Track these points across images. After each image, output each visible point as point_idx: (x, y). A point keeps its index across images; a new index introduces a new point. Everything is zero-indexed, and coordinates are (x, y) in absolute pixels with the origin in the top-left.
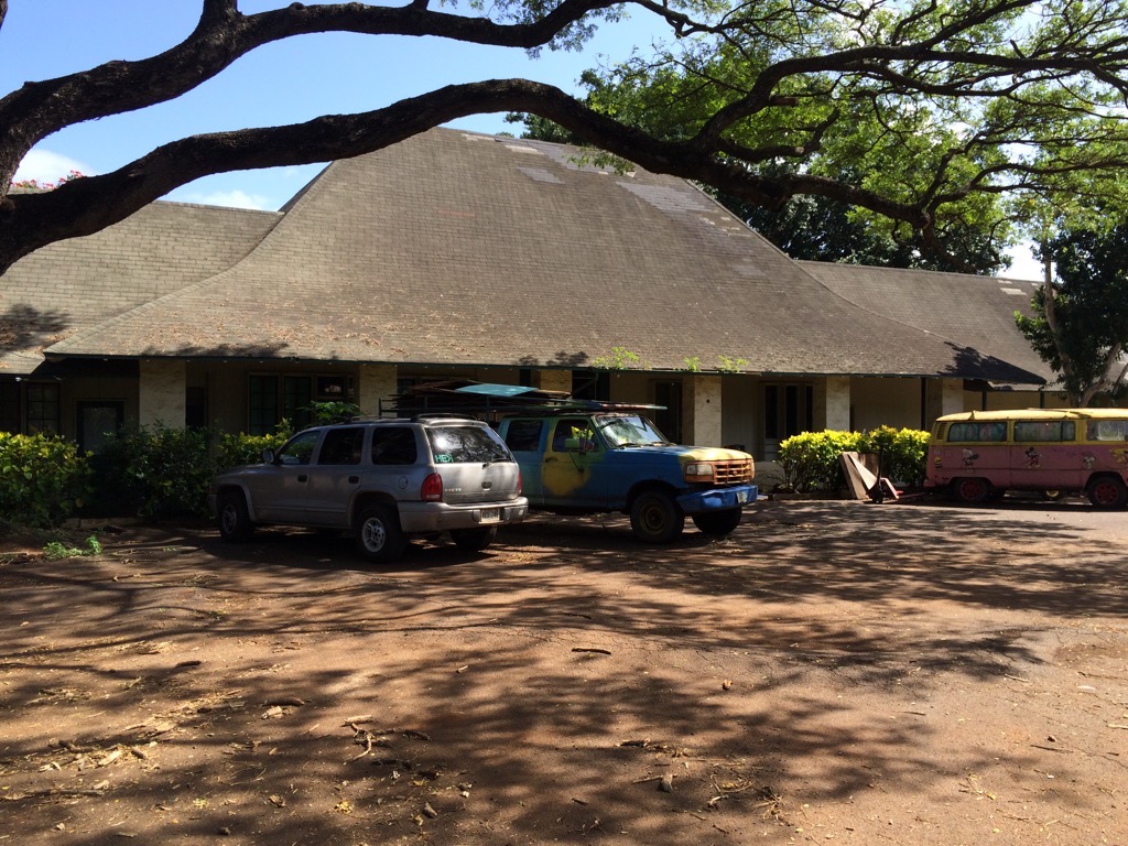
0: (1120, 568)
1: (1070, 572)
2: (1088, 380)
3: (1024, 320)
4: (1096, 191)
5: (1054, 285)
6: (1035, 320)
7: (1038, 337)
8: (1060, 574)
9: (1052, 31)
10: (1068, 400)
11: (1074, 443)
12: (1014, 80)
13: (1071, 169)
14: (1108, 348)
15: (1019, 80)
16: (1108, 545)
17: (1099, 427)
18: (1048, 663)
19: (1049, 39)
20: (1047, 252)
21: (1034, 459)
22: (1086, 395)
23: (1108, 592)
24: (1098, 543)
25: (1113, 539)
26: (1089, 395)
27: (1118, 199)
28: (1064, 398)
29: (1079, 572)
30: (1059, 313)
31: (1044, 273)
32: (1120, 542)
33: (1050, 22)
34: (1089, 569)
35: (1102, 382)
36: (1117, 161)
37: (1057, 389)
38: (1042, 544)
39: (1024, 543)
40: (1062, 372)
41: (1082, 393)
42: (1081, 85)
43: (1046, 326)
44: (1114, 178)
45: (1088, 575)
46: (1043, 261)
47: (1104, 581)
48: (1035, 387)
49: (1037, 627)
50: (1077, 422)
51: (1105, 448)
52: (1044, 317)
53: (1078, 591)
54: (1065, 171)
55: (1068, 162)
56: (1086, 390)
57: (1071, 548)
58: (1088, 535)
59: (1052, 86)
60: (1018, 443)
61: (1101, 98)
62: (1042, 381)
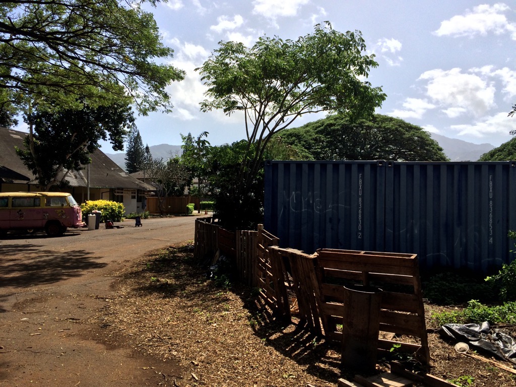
0: (53, 262)
1: (30, 266)
2: (49, 180)
3: (20, 151)
4: (50, 96)
5: (34, 136)
6: (25, 151)
7: (26, 159)
8: (26, 267)
9: (30, 20)
10: (40, 188)
11: (40, 207)
12: (11, 36)
13: (40, 84)
14: (58, 166)
15: (14, 37)
16: (49, 252)
17: (51, 200)
18: (8, 311)
19: (28, 23)
20: (30, 120)
21: (21, 215)
22: (48, 186)
23: (46, 273)
24: (46, 252)
25: (53, 249)
26: (49, 186)
27: (60, 101)
28: (38, 187)
29: (34, 266)
30: (37, 148)
31: (29, 129)
32: (56, 250)
33: (29, 15)
34: (39, 263)
35: (55, 180)
36: (59, 85)
37: (35, 183)
38: (20, 255)
39: (11, 255)
40: (37, 175)
41: (46, 185)
42: (43, 48)
43: (30, 154)
44: (58, 91)
45: (38, 266)
46: (28, 124)
47: (45, 268)
48: (25, 182)
49: (7, 295)
50: (41, 198)
51: (54, 209)
52: (29, 150)
53: (32, 275)
54: (37, 85)
55: (37, 81)
56: (48, 183)
57: (33, 255)
58: (42, 249)
59: (30, 44)
60: (14, 208)
61: (52, 56)
62: (28, 179)
